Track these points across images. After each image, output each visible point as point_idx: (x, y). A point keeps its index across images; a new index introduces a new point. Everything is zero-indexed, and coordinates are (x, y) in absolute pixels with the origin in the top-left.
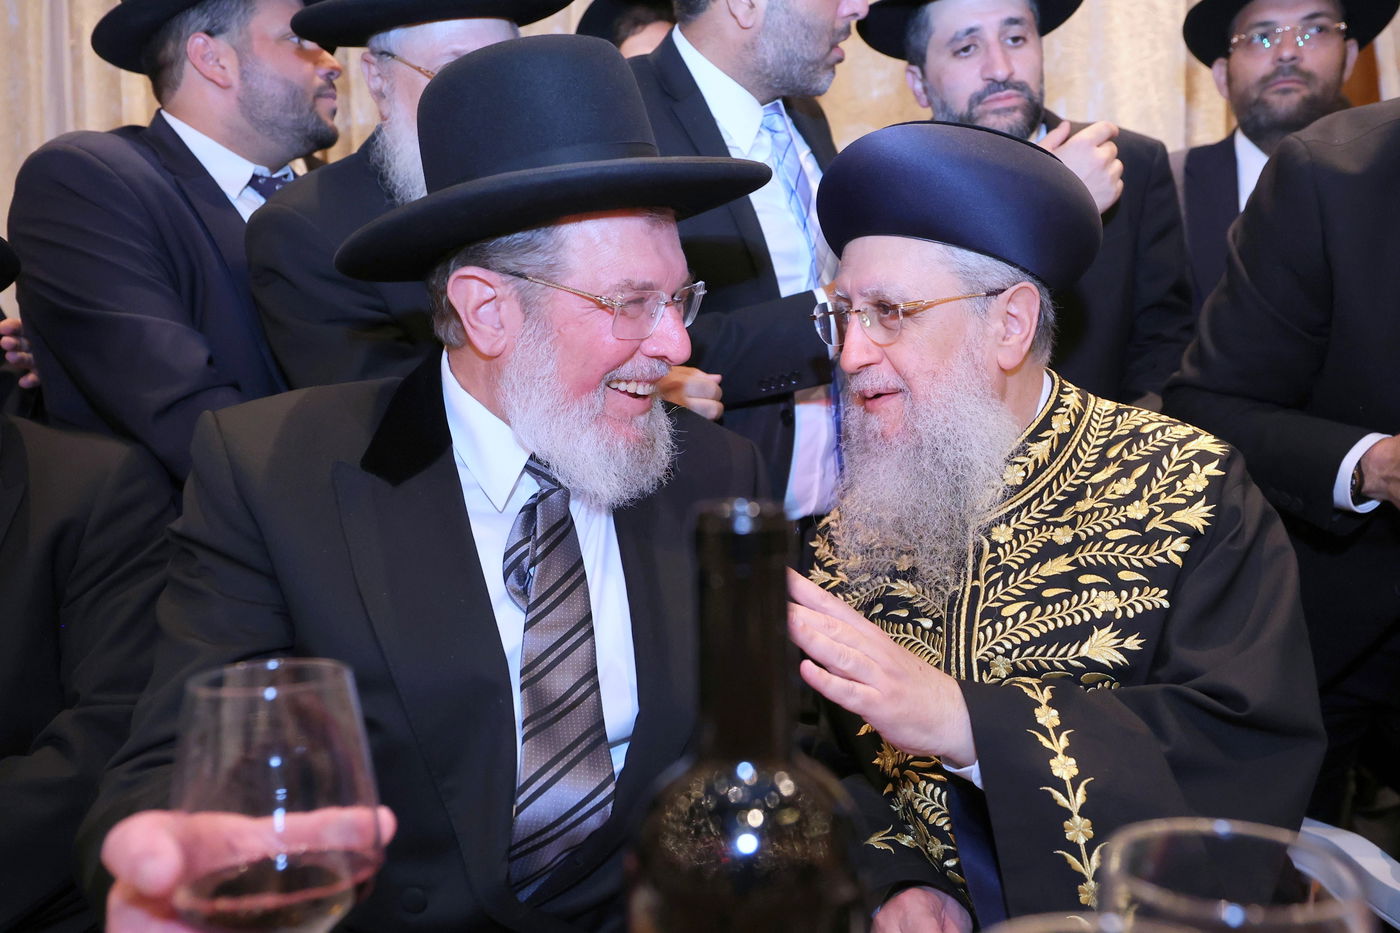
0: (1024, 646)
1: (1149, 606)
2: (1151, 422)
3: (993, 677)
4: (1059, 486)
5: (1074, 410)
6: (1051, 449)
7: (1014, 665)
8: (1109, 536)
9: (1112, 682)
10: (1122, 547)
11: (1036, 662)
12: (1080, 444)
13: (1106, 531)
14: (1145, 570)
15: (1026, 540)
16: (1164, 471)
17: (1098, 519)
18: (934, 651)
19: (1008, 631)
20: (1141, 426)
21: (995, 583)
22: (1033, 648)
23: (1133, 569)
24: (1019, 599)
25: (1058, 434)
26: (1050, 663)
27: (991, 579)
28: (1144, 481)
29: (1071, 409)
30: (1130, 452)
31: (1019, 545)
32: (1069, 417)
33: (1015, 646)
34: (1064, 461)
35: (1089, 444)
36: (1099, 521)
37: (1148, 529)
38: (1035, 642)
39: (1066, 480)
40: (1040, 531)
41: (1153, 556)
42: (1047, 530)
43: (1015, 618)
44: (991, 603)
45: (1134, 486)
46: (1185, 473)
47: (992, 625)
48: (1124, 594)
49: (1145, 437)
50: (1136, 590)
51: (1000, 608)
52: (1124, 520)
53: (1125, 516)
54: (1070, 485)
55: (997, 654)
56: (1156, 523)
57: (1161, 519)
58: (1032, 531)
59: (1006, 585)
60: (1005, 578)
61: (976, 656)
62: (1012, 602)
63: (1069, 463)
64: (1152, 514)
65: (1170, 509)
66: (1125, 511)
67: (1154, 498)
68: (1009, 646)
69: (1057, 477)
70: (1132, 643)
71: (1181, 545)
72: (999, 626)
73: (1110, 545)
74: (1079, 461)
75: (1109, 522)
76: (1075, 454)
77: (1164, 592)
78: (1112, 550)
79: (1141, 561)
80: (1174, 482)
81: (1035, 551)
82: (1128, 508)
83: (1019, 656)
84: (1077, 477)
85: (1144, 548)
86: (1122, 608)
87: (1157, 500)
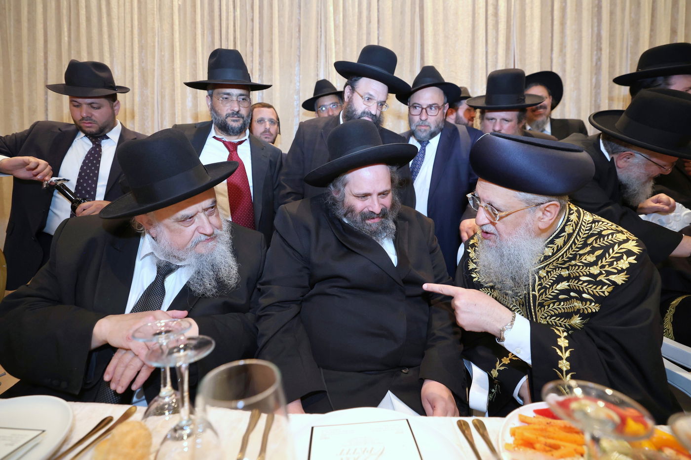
1: (594, 311)
2: (608, 229)
4: (566, 255)
5: (575, 222)
6: (564, 241)
7: (547, 322)
8: (582, 278)
10: (586, 284)
12: (576, 237)
13: (580, 276)
14: (594, 296)
15: (551, 275)
16: (609, 255)
17: (577, 270)
19: (546, 310)
20: (603, 231)
21: (542, 294)
23: (589, 294)
24: (551, 299)
25: (568, 234)
27: (540, 292)
28: (599, 258)
29: (573, 221)
30: (596, 243)
31: (548, 278)
32: (572, 226)
33: (548, 316)
34: (569, 244)
35: (580, 237)
36: (578, 271)
39: (569, 252)
40: (556, 271)
41: (598, 290)
42: (558, 270)
44: (541, 301)
45: (595, 259)
46: (619, 259)
48: (584, 303)
49: (604, 236)
50: (588, 303)
52: (588, 273)
53: (589, 272)
54: (571, 254)
56: (602, 278)
57: (604, 277)
58: (553, 271)
59: (546, 294)
60: (545, 291)
63: (571, 245)
64: (601, 273)
65: (609, 273)
66: (589, 269)
68: (546, 315)
69: (566, 252)
71: (611, 289)
73: (581, 282)
74: (575, 244)
75: (582, 272)
76: (574, 242)
77: (600, 306)
78: (581, 284)
79: (593, 291)
80: (613, 261)
81: (555, 279)
82: (591, 268)
83: (549, 319)
84: (574, 251)
85: (595, 287)
86: (583, 309)
87: (604, 268)
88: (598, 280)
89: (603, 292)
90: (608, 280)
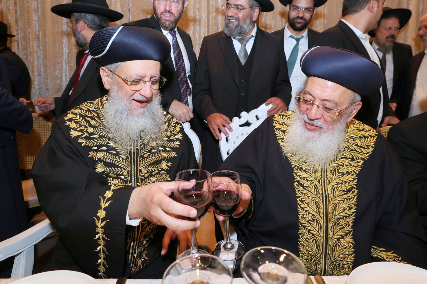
0: (149, 165)
1: (172, 156)
3: (143, 174)
7: (147, 171)
9: (166, 174)
10: (166, 142)
11: (151, 169)
13: (163, 138)
14: (171, 148)
16: (171, 125)
18: (128, 166)
19: (146, 161)
21: (142, 148)
22: (151, 166)
23: (168, 147)
24: (148, 152)
26: (154, 169)
27: (141, 147)
28: (168, 126)
33: (147, 166)
37: (171, 138)
38: (151, 164)
41: (172, 145)
43: (147, 158)
44: (142, 153)
46: (175, 127)
47: (142, 160)
48: (167, 153)
50: (169, 152)
51: (144, 155)
52: (166, 136)
55: (143, 168)
56: (172, 138)
57: (173, 137)
59: (144, 149)
60: (144, 146)
61: (139, 168)
62: (146, 153)
64: (171, 136)
65: (175, 135)
67: (171, 132)
70: (169, 164)
71: (178, 143)
77: (175, 153)
79: (170, 145)
80: (174, 128)
83: (148, 168)
85: (170, 143)
86: (167, 156)
87: (172, 132)
88: (171, 139)
89: (175, 145)
90: (175, 138)
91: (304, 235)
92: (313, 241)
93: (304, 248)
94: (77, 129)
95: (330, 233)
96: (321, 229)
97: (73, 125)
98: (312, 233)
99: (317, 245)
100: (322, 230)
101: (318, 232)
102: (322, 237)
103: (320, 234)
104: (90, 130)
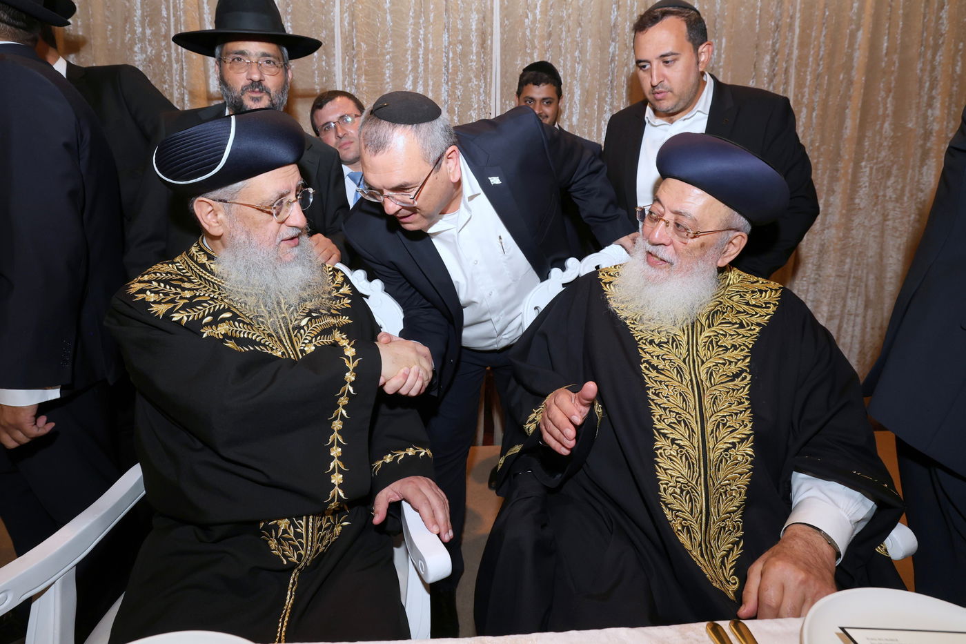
0: (315, 337)
19: (307, 332)
33: (312, 338)
38: (320, 335)
41: (338, 305)
43: (307, 325)
46: (334, 276)
47: (299, 332)
50: (337, 317)
51: (299, 322)
56: (334, 293)
57: (337, 292)
61: (298, 347)
62: (303, 319)
68: (310, 338)
72: (302, 331)
83: (316, 341)
86: (337, 323)
88: (333, 295)
90: (340, 294)
91: (664, 450)
92: (681, 457)
93: (666, 473)
94: (162, 301)
95: (710, 439)
96: (693, 435)
97: (151, 297)
98: (678, 445)
99: (689, 463)
100: (696, 437)
101: (689, 441)
102: (697, 449)
103: (692, 444)
104: (188, 294)
